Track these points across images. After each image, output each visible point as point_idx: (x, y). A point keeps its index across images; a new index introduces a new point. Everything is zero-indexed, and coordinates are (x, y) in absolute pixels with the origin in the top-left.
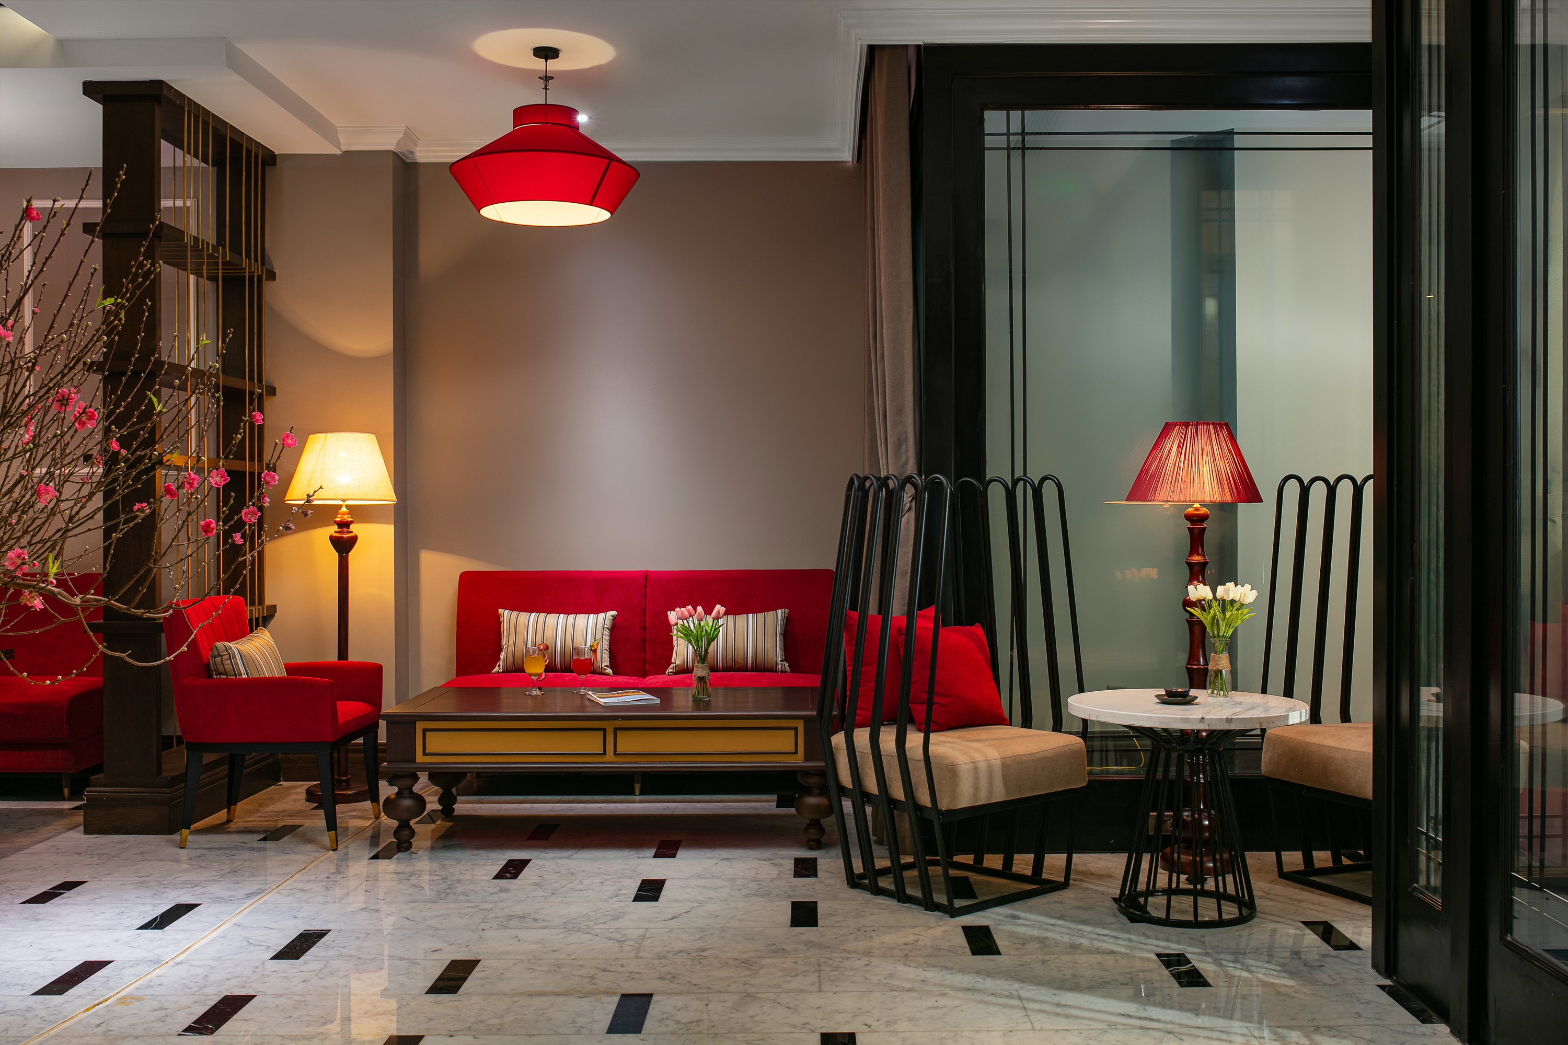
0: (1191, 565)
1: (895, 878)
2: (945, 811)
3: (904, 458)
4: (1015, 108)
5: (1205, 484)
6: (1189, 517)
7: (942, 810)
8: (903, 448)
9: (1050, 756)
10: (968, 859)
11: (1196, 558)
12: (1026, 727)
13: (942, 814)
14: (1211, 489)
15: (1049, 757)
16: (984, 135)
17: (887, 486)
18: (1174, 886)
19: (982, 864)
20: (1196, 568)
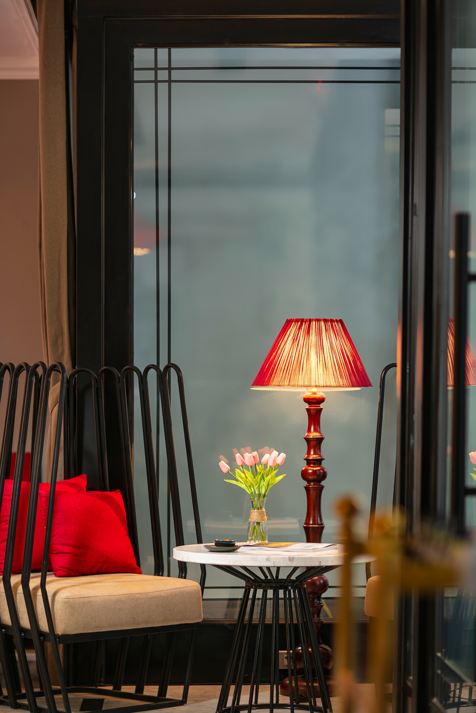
0: (308, 440)
1: (47, 699)
2: (61, 635)
3: (60, 350)
4: (163, 46)
5: (312, 372)
6: (307, 400)
7: (59, 635)
8: (60, 341)
9: (165, 595)
10: (131, 689)
11: (314, 435)
12: (158, 575)
13: (59, 638)
14: (317, 376)
15: (163, 596)
16: (134, 69)
17: (36, 374)
18: (275, 702)
19: (142, 692)
20: (312, 443)
